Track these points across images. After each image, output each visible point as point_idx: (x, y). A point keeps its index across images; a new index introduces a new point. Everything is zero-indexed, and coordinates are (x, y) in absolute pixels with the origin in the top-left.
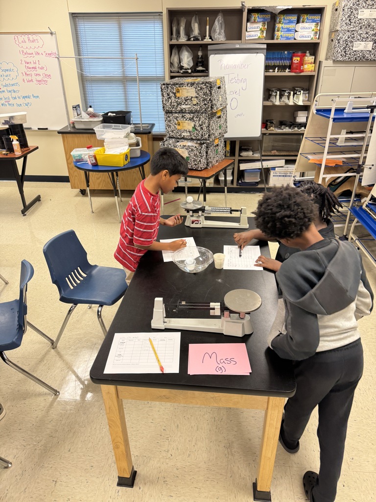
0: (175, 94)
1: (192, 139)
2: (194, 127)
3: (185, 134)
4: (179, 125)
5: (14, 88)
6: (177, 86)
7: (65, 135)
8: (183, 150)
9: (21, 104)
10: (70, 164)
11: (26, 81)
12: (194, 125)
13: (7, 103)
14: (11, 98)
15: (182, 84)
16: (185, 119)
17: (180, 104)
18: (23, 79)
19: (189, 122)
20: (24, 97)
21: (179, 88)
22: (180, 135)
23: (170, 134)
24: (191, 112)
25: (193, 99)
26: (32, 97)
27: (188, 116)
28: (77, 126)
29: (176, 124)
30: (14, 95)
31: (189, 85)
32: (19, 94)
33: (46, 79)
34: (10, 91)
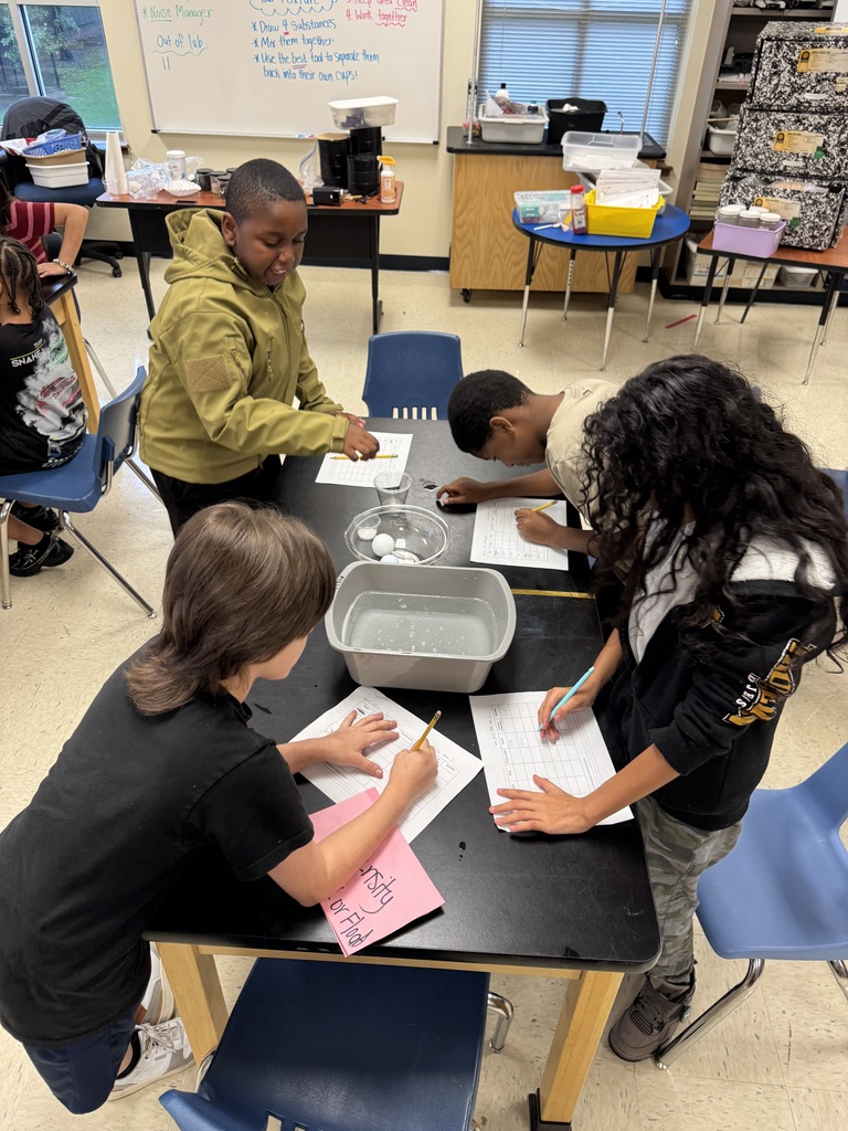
0: (793, 64)
1: (805, 177)
2: (823, 149)
3: (790, 163)
4: (780, 139)
5: (323, 33)
6: (807, 44)
7: (463, 156)
8: (789, 201)
9: (330, 75)
10: (460, 227)
11: (353, 16)
12: (825, 142)
13: (297, 71)
14: (308, 59)
15: (821, 40)
16: (801, 128)
17: (802, 89)
18: (348, 11)
19: (814, 134)
20: (341, 58)
21: (810, 51)
22: (776, 165)
23: (745, 162)
24: (823, 111)
25: (838, 79)
26: (361, 57)
27: (814, 119)
28: (487, 136)
29: (772, 139)
30: (318, 50)
31: (841, 43)
32: (331, 50)
33: (404, 12)
34: (310, 41)
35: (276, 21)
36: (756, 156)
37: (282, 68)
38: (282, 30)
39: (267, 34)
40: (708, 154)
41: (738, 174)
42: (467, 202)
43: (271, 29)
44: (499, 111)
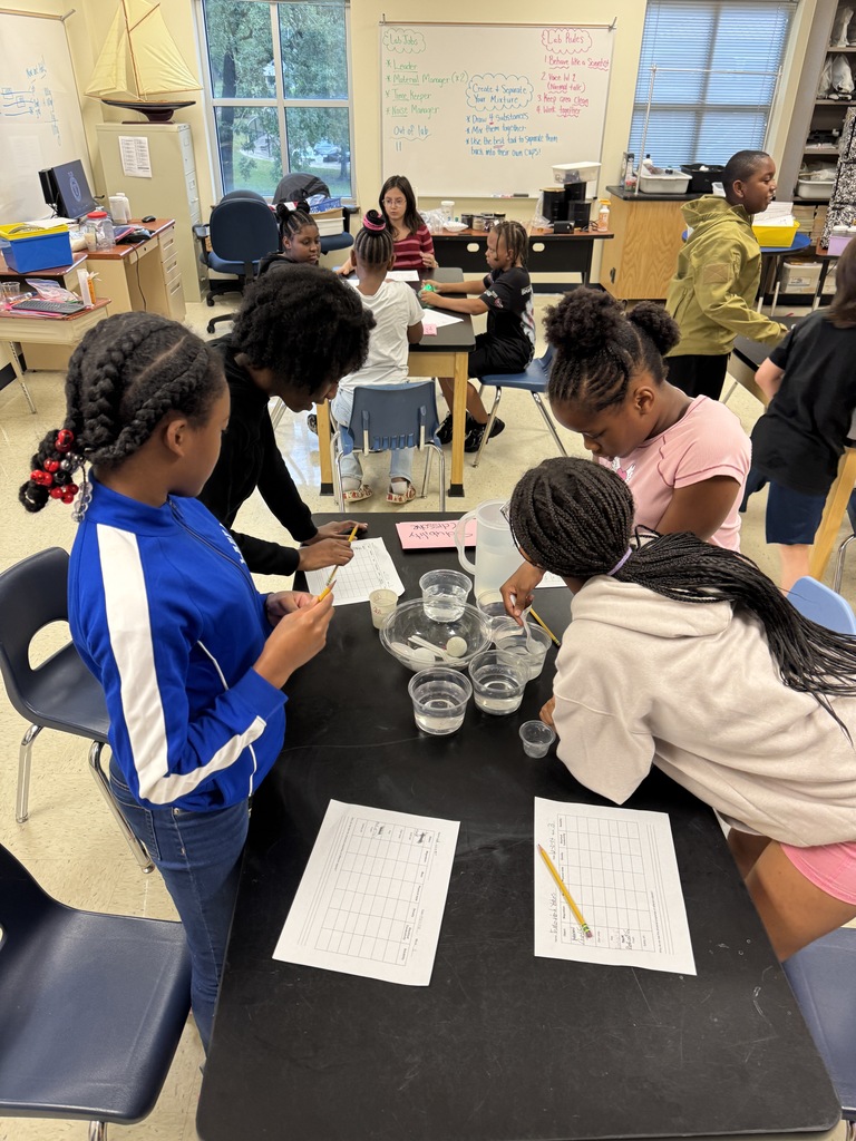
5: (518, 123)
7: (635, 203)
9: (520, 152)
10: (628, 254)
11: (542, 110)
13: (496, 150)
14: (506, 141)
18: (539, 107)
20: (530, 139)
26: (545, 139)
30: (513, 134)
32: (523, 134)
33: (579, 107)
34: (508, 129)
35: (485, 115)
36: (850, 193)
37: (485, 147)
38: (489, 121)
39: (477, 124)
40: (798, 199)
41: (838, 206)
42: (635, 235)
43: (481, 120)
44: (648, 172)
